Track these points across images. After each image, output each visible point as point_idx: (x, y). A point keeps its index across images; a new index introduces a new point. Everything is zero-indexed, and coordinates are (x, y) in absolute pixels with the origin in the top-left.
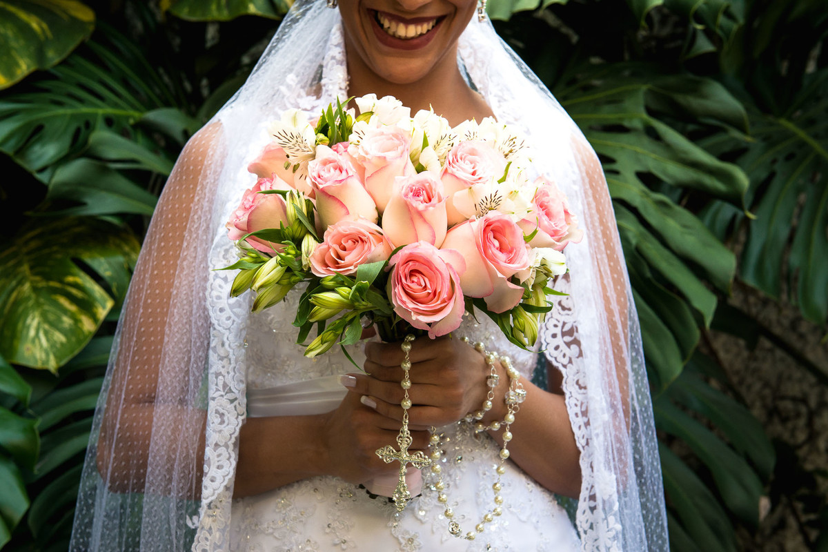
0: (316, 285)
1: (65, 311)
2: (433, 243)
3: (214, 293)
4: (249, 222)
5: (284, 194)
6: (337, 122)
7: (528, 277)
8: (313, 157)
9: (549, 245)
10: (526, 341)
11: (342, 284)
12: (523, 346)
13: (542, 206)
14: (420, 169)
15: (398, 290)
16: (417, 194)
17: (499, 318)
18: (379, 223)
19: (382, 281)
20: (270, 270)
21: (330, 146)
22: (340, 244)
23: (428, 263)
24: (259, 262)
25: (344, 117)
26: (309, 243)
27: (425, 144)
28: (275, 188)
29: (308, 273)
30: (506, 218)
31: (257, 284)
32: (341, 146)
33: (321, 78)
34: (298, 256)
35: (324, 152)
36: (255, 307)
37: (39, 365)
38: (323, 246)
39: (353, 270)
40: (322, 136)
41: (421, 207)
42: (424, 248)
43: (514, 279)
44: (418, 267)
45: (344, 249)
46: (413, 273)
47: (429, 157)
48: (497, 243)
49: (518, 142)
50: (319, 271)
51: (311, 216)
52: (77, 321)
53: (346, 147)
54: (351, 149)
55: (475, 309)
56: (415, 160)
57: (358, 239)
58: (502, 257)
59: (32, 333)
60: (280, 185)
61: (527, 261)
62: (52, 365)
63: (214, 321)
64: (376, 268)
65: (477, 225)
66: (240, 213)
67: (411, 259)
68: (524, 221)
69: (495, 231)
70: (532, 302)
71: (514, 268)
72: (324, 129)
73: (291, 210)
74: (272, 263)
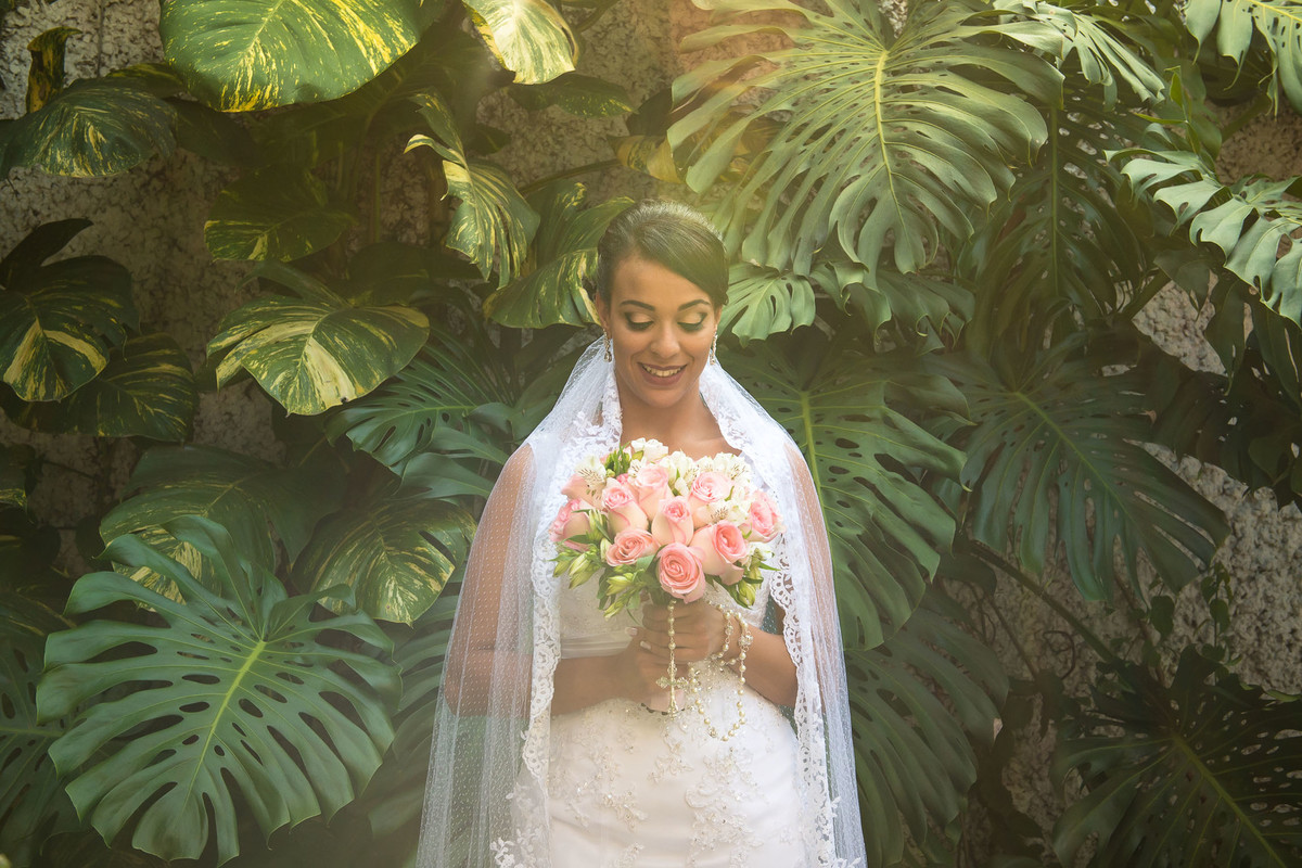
0: (610, 571)
1: (416, 576)
2: (684, 543)
3: (536, 571)
4: (564, 530)
5: (587, 511)
6: (620, 459)
7: (747, 562)
8: (605, 484)
9: (760, 540)
10: (747, 602)
11: (627, 571)
12: (746, 606)
13: (756, 514)
14: (676, 493)
15: (663, 574)
16: (673, 512)
17: (730, 588)
18: (649, 530)
19: (653, 568)
20: (580, 563)
21: (615, 478)
22: (625, 545)
23: (681, 556)
24: (573, 556)
25: (624, 455)
26: (605, 544)
27: (678, 476)
28: (582, 508)
29: (605, 564)
30: (731, 524)
31: (573, 572)
32: (623, 477)
33: (601, 411)
34: (598, 554)
35: (613, 483)
36: (571, 586)
37: (398, 621)
38: (614, 546)
39: (633, 561)
40: (610, 471)
41: (676, 520)
42: (679, 547)
43: (738, 563)
44: (676, 558)
45: (628, 548)
46: (672, 562)
47: (681, 485)
48: (725, 541)
49: (740, 468)
50: (612, 563)
51: (605, 524)
52: (426, 583)
53: (626, 478)
54: (629, 479)
55: (715, 583)
56: (671, 485)
57: (636, 541)
58: (729, 549)
59: (391, 594)
60: (585, 505)
61: (746, 551)
62: (408, 620)
63: (536, 590)
64: (649, 560)
65: (712, 529)
66: (557, 523)
67: (670, 554)
68: (744, 524)
69: (724, 532)
70: (752, 577)
71: (737, 556)
72: (610, 466)
73: (592, 522)
74: (582, 557)
